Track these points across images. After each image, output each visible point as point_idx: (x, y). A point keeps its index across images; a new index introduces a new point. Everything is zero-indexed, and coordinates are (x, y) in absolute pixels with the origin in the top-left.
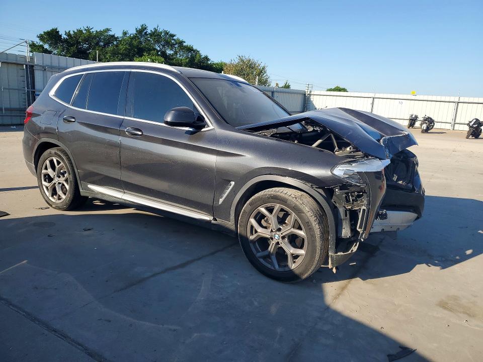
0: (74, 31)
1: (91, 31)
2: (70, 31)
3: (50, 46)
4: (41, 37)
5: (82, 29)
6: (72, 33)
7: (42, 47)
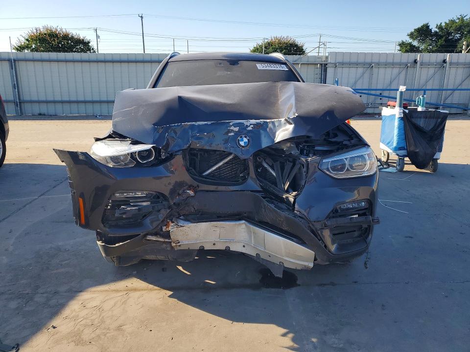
0: (446, 23)
1: (465, 18)
2: (441, 23)
3: (419, 42)
4: (411, 35)
5: (455, 18)
6: (443, 24)
7: (410, 44)
